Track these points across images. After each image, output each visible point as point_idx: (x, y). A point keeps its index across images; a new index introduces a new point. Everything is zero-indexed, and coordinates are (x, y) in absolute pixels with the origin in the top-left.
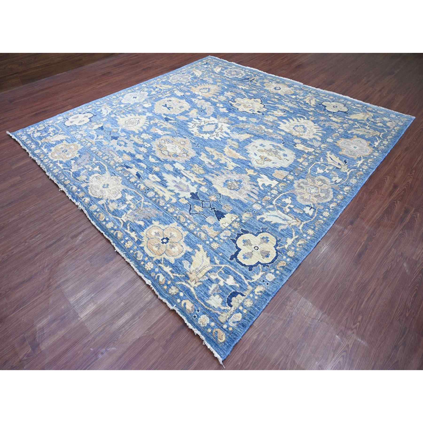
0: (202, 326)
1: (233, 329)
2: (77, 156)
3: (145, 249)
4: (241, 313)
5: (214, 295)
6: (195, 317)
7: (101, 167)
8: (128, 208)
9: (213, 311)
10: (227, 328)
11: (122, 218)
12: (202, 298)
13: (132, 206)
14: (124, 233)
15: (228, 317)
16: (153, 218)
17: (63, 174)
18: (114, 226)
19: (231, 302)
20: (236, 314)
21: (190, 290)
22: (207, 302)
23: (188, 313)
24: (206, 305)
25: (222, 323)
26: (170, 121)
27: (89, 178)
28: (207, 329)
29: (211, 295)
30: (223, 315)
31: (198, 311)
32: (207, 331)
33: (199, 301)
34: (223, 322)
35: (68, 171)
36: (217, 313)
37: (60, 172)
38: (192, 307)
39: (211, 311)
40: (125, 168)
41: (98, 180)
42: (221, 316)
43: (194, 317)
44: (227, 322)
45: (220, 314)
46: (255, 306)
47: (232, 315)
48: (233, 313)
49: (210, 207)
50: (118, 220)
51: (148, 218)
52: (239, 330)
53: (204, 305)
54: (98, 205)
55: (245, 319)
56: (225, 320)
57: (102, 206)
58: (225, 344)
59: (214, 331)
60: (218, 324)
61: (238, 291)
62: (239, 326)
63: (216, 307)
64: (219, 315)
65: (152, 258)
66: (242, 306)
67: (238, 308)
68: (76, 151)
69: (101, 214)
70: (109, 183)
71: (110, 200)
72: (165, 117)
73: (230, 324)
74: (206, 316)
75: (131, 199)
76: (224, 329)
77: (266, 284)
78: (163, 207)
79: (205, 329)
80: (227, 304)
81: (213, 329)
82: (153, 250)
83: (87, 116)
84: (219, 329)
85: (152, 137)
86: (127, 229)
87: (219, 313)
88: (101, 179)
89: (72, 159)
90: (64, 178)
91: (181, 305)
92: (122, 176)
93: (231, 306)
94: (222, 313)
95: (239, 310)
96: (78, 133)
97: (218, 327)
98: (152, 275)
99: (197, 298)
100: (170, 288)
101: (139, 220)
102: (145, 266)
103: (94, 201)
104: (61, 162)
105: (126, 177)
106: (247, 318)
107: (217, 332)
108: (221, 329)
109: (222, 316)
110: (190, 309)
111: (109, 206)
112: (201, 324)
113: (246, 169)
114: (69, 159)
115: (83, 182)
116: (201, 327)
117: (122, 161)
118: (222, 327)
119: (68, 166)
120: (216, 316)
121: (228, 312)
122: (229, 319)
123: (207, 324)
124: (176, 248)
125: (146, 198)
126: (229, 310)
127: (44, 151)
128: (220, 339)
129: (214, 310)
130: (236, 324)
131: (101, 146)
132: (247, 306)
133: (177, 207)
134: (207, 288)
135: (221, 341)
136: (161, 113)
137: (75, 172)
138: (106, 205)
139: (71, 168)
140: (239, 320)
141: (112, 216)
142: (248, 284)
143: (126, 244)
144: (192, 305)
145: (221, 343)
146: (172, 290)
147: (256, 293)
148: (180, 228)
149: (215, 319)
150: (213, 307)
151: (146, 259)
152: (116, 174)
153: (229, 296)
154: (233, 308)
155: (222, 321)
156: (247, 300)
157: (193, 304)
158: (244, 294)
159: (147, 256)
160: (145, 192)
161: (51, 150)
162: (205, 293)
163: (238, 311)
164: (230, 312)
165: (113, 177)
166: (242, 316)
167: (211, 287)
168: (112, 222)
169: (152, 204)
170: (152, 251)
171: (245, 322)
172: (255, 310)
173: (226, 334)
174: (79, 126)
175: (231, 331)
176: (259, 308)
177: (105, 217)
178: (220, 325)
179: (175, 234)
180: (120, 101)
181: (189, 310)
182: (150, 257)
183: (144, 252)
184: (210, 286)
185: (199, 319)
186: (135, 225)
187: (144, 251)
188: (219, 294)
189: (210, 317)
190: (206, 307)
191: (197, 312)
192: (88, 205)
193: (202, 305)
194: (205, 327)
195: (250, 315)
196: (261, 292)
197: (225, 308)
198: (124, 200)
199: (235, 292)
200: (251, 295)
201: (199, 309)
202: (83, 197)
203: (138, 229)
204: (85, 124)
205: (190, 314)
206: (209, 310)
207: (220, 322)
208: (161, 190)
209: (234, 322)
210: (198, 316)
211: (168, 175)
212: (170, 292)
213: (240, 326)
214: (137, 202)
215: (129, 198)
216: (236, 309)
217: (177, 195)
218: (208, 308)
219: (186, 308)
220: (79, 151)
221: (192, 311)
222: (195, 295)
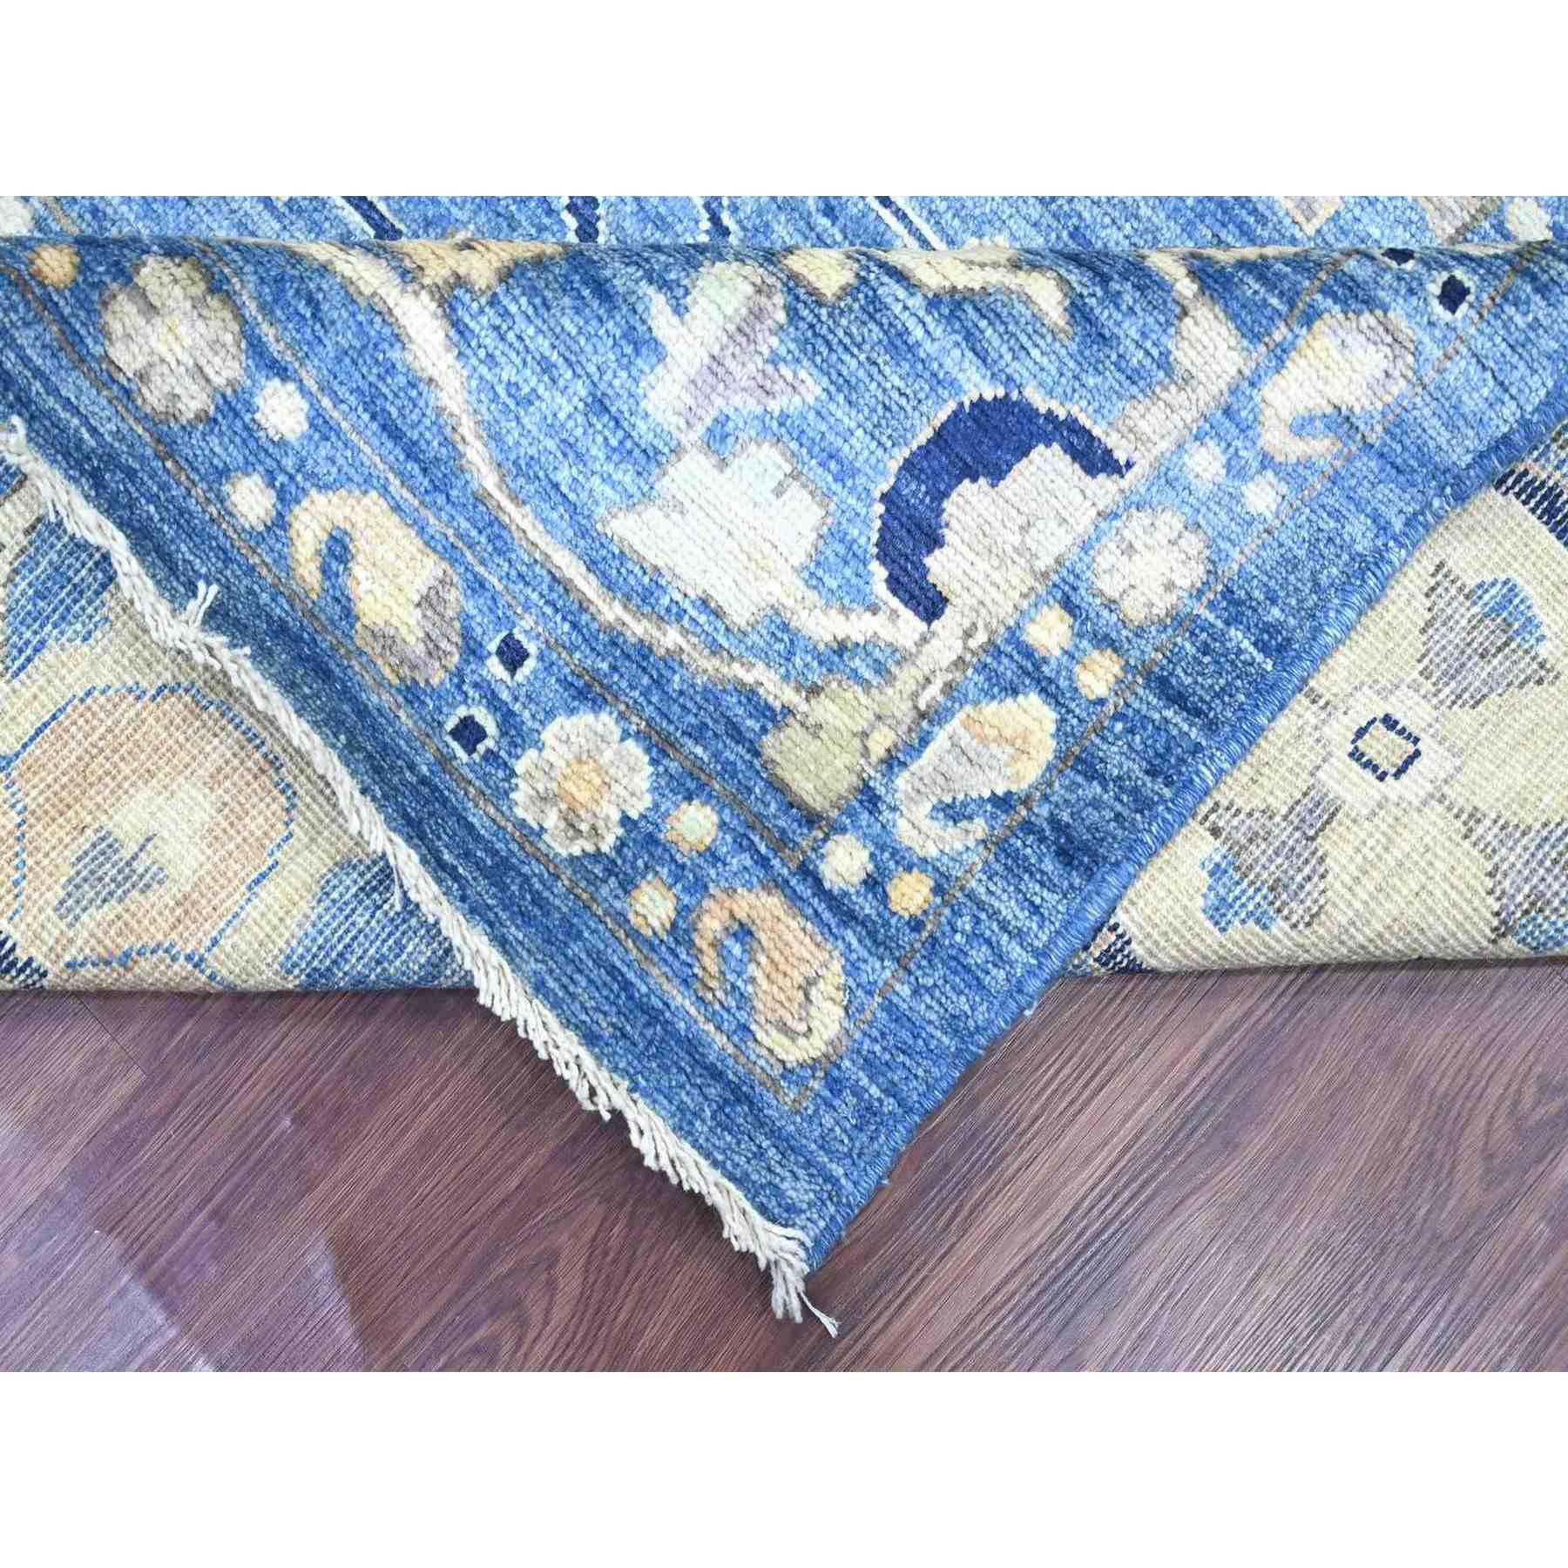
0: (562, 847)
1: (938, 890)
4: (1050, 691)
5: (719, 438)
6: (469, 732)
9: (707, 666)
10: (874, 884)
12: (563, 476)
15: (880, 742)
19: (935, 542)
20: (990, 709)
21: (398, 339)
22: (626, 528)
23: (381, 683)
24: (609, 586)
25: (811, 819)
28: (628, 886)
29: (678, 451)
30: (824, 710)
31: (513, 655)
32: (621, 918)
33: (520, 517)
34: (817, 803)
36: (749, 694)
38: (426, 602)
39: (673, 660)
42: (794, 731)
43: (455, 733)
44: (869, 798)
45: (790, 696)
46: (1235, 605)
47: (930, 717)
48: (949, 688)
52: (1009, 908)
53: (588, 586)
55: (1092, 775)
56: (844, 783)
58: (835, 1085)
59: (712, 924)
60: (757, 822)
61: (1041, 402)
62: (1015, 856)
63: (740, 614)
64: (774, 717)
66: (1068, 605)
67: (1013, 634)
73: (904, 832)
74: (606, 722)
76: (835, 901)
77: (1435, 289)
79: (593, 881)
80: (879, 572)
81: (700, 887)
84: (773, 903)
87: (775, 688)
91: (283, 560)
93: (930, 604)
94: (814, 691)
95: (1028, 653)
97: (763, 862)
99: (488, 480)
100: (125, 276)
106: (1118, 759)
107: (744, 932)
108: (794, 899)
109: (816, 730)
110: (409, 625)
112: (552, 820)
116: (546, 859)
118: (808, 873)
120: (736, 732)
121: (890, 678)
122: (892, 762)
123: (625, 820)
126: (905, 658)
128: (784, 1029)
129: (715, 649)
130: (979, 827)
132: (1134, 610)
134: (630, 334)
135: (794, 1053)
140: (1020, 787)
142: (1186, 287)
144: (430, 568)
145: (787, 1072)
146: (150, 309)
147: (1275, 438)
149: (729, 770)
150: (704, 603)
153: (908, 466)
154: (949, 624)
155: (806, 788)
156: (1135, 526)
157: (450, 554)
158: (1112, 441)
162: (598, 404)
163: (1007, 668)
164: (907, 677)
166: (1060, 732)
167: (679, 310)
171: (1096, 804)
172: (1227, 659)
173: (852, 968)
175: (916, 925)
176: (1272, 629)
178: (782, 842)
181: (388, 641)
184: (665, 285)
185: (520, 767)
188: (782, 429)
189: (659, 746)
190: (611, 611)
191: (495, 668)
193: (567, 586)
194: (598, 856)
195: (1162, 726)
196: (1342, 422)
197: (859, 627)
199: (1002, 403)
200: (1206, 463)
201: (526, 630)
205: (412, 694)
206: (644, 650)
207: (792, 804)
209: (953, 813)
210: (507, 720)
212: (126, 358)
213: (1028, 850)
216: (993, 648)
218: (638, 628)
219: (349, 614)
221: (434, 651)
222: (467, 427)
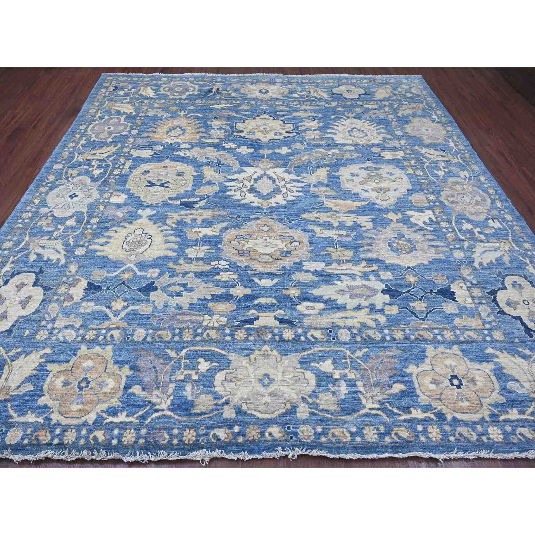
2: (127, 371)
3: (459, 416)
7: (208, 357)
8: (352, 383)
11: (368, 406)
13: (351, 376)
14: (405, 424)
16: (399, 366)
17: (153, 428)
18: (378, 429)
26: (197, 206)
27: (216, 393)
35: (156, 415)
37: (144, 432)
40: (247, 326)
41: (239, 383)
49: (426, 293)
50: (367, 415)
51: (394, 372)
54: (305, 422)
57: (313, 417)
65: (483, 420)
68: (110, 365)
69: (333, 431)
70: (262, 371)
71: (309, 396)
72: (178, 202)
75: (333, 367)
78: (383, 339)
82: (465, 409)
83: (23, 285)
85: (209, 247)
86: (400, 415)
88: (240, 376)
89: (127, 387)
90: (171, 435)
92: (264, 342)
96: (53, 328)
98: (514, 441)
101: (390, 386)
102: (493, 440)
103: (288, 422)
104: (113, 412)
105: (272, 340)
111: (321, 407)
113: (385, 216)
114: (121, 393)
115: (217, 409)
117: (224, 320)
119: (140, 406)
124: (477, 378)
125: (346, 346)
127: (31, 420)
131: (145, 320)
133: (399, 325)
136: (164, 199)
137: (171, 404)
138: (316, 409)
139: (154, 405)
141: (352, 418)
143: (430, 436)
148: (441, 348)
151: (479, 428)
152: (253, 347)
159: (475, 423)
160: (334, 339)
161: (46, 408)
165: (252, 357)
168: (367, 425)
169: (368, 347)
170: (468, 411)
174: (34, 313)
177: (345, 430)
179: (449, 362)
180: (53, 216)
182: (479, 421)
183: (465, 424)
186: (397, 398)
187: (462, 421)
192: (291, 438)
198: (328, 377)
202: (263, 434)
203: (408, 399)
204: (43, 300)
208: (347, 318)
211: (320, 289)
214: (346, 363)
215: (327, 366)
217: (372, 307)
220: (117, 362)
